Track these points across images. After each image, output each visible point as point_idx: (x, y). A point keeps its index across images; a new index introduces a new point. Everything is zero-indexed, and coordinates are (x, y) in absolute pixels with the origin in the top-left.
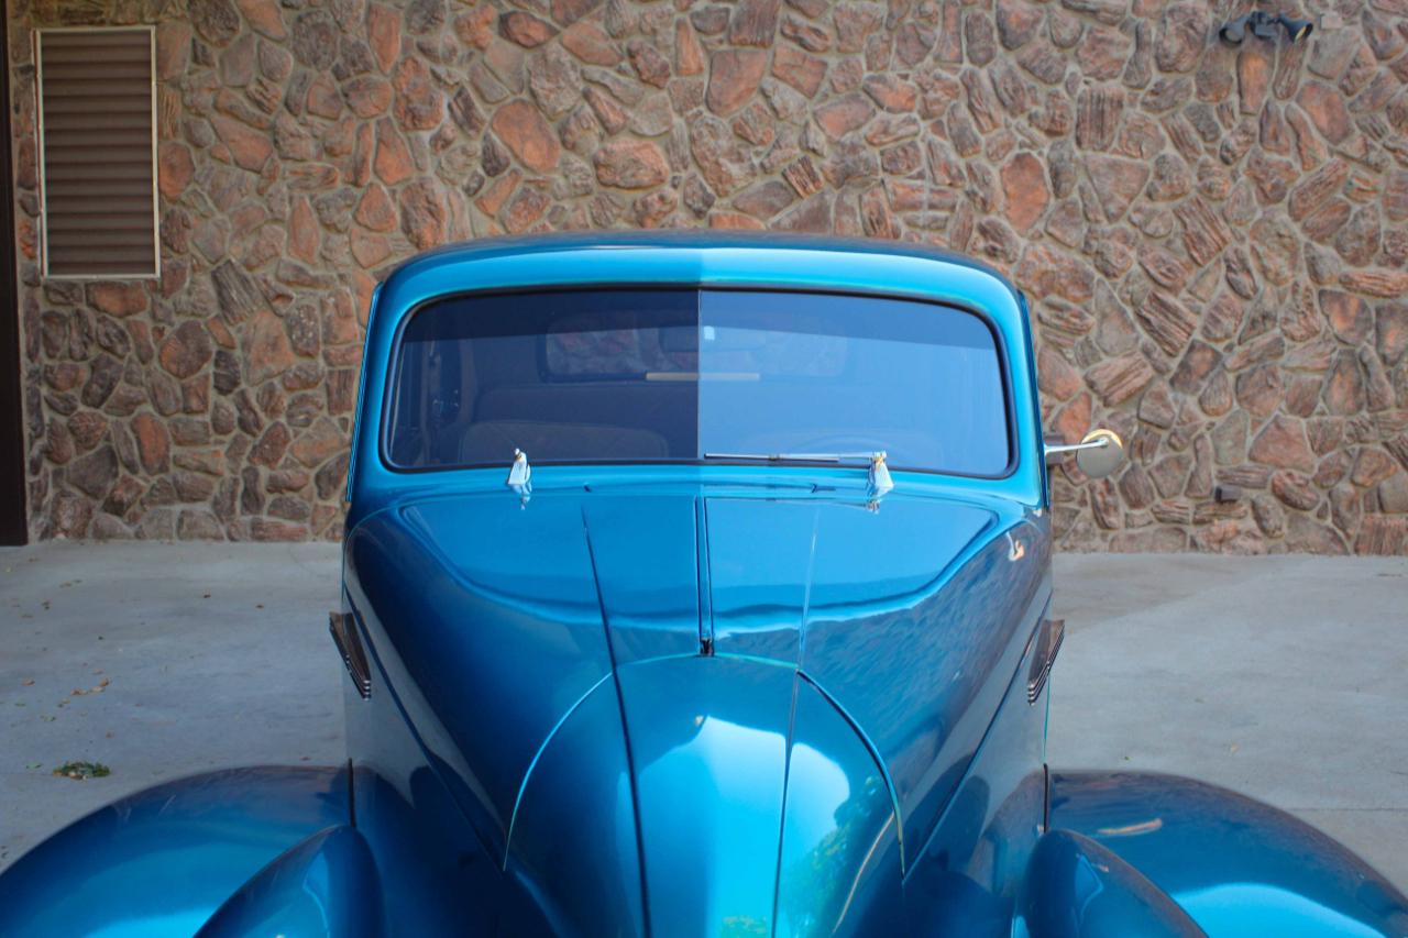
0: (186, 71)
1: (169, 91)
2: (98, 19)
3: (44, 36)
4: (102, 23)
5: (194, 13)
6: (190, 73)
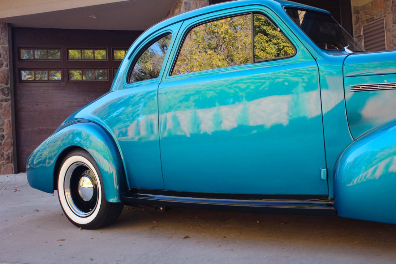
0: (391, 27)
1: (388, 33)
2: (373, 19)
3: (364, 27)
4: (374, 20)
5: (392, 11)
6: (392, 27)
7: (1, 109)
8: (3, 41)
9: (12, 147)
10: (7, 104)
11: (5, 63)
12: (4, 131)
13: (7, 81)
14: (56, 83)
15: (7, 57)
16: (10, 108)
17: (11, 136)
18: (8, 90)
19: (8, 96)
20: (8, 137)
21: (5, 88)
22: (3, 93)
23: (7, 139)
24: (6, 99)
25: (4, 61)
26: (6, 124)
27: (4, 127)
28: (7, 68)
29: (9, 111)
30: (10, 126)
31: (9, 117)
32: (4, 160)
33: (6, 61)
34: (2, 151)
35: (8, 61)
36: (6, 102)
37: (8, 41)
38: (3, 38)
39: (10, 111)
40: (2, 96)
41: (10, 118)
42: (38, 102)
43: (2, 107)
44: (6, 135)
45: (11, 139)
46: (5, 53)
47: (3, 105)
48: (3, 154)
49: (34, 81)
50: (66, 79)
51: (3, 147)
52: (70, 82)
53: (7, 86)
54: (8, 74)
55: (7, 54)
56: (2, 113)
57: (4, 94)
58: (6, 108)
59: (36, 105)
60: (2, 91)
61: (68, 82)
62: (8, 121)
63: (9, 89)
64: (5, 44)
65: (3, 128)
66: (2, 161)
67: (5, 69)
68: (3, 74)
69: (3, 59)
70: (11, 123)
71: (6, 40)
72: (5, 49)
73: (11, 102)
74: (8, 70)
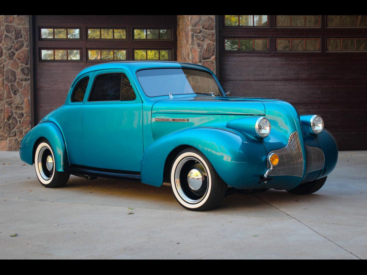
7: (21, 88)
8: (24, 22)
9: (30, 125)
10: (27, 83)
11: (26, 44)
12: (23, 109)
13: (27, 61)
14: (75, 63)
15: (28, 37)
16: (30, 87)
17: (29, 115)
18: (27, 70)
19: (28, 76)
20: (27, 115)
21: (25, 68)
22: (23, 72)
23: (26, 117)
24: (26, 79)
25: (24, 41)
26: (25, 103)
27: (24, 106)
28: (27, 49)
29: (28, 90)
30: (29, 105)
31: (28, 96)
32: (22, 137)
33: (26, 42)
34: (21, 128)
35: (29, 41)
36: (26, 81)
37: (28, 22)
38: (24, 19)
39: (30, 90)
40: (23, 75)
41: (29, 98)
42: (56, 82)
43: (22, 86)
44: (25, 113)
45: (30, 118)
46: (25, 34)
47: (23, 84)
48: (22, 131)
49: (53, 61)
50: (84, 59)
51: (22, 125)
52: (88, 62)
53: (27, 66)
54: (28, 55)
55: (27, 35)
56: (22, 92)
57: (24, 74)
58: (26, 87)
59: (55, 84)
60: (22, 71)
61: (87, 62)
62: (27, 100)
63: (29, 70)
64: (26, 24)
65: (22, 107)
66: (21, 138)
67: (26, 50)
68: (24, 54)
69: (24, 40)
70: (30, 102)
71: (27, 21)
72: (26, 30)
73: (31, 82)
74: (28, 50)
